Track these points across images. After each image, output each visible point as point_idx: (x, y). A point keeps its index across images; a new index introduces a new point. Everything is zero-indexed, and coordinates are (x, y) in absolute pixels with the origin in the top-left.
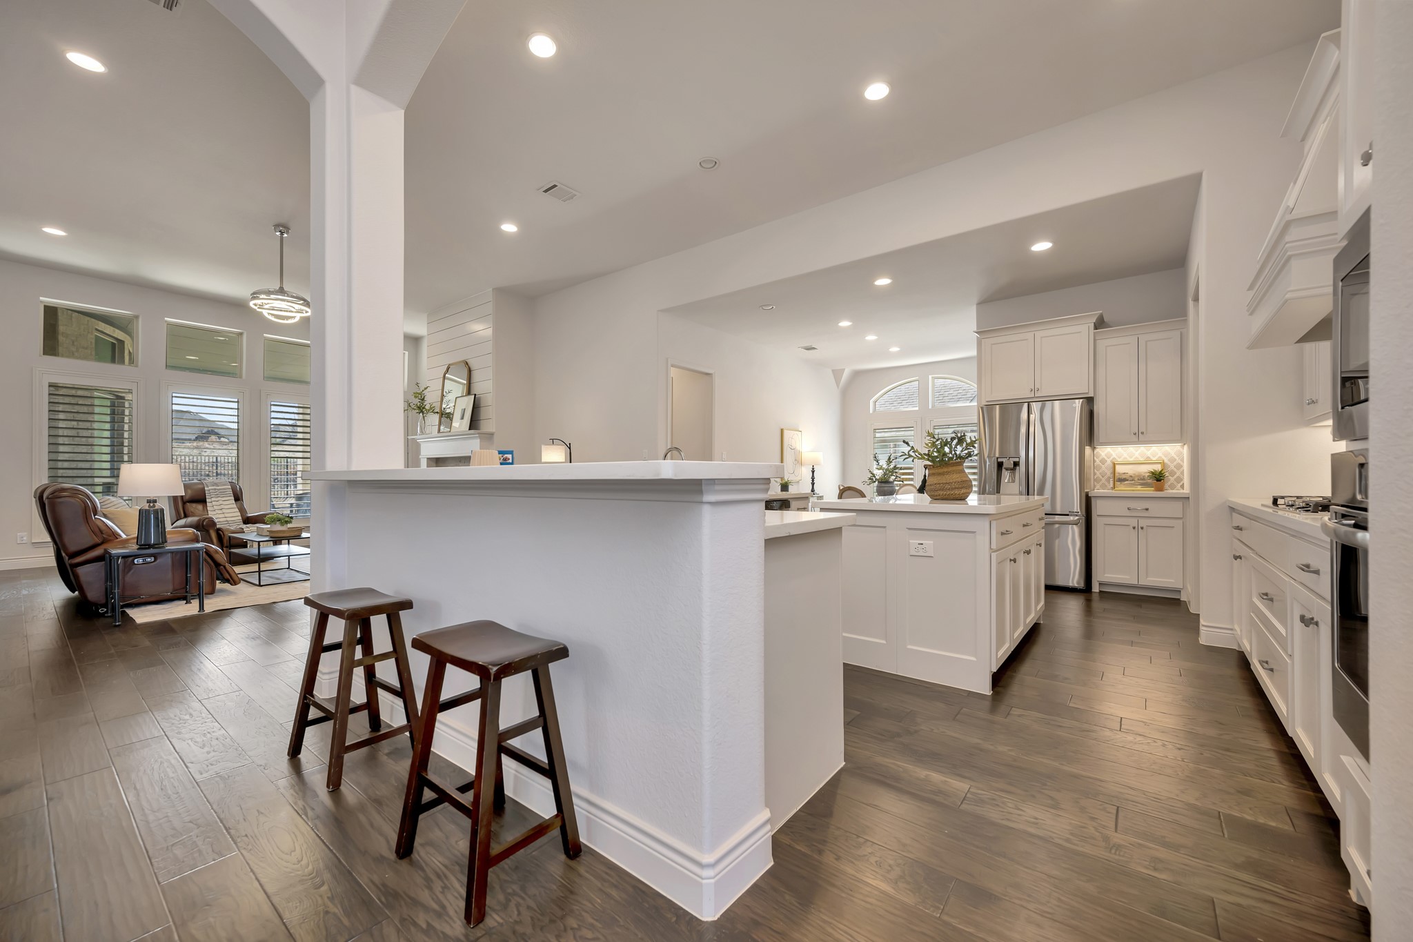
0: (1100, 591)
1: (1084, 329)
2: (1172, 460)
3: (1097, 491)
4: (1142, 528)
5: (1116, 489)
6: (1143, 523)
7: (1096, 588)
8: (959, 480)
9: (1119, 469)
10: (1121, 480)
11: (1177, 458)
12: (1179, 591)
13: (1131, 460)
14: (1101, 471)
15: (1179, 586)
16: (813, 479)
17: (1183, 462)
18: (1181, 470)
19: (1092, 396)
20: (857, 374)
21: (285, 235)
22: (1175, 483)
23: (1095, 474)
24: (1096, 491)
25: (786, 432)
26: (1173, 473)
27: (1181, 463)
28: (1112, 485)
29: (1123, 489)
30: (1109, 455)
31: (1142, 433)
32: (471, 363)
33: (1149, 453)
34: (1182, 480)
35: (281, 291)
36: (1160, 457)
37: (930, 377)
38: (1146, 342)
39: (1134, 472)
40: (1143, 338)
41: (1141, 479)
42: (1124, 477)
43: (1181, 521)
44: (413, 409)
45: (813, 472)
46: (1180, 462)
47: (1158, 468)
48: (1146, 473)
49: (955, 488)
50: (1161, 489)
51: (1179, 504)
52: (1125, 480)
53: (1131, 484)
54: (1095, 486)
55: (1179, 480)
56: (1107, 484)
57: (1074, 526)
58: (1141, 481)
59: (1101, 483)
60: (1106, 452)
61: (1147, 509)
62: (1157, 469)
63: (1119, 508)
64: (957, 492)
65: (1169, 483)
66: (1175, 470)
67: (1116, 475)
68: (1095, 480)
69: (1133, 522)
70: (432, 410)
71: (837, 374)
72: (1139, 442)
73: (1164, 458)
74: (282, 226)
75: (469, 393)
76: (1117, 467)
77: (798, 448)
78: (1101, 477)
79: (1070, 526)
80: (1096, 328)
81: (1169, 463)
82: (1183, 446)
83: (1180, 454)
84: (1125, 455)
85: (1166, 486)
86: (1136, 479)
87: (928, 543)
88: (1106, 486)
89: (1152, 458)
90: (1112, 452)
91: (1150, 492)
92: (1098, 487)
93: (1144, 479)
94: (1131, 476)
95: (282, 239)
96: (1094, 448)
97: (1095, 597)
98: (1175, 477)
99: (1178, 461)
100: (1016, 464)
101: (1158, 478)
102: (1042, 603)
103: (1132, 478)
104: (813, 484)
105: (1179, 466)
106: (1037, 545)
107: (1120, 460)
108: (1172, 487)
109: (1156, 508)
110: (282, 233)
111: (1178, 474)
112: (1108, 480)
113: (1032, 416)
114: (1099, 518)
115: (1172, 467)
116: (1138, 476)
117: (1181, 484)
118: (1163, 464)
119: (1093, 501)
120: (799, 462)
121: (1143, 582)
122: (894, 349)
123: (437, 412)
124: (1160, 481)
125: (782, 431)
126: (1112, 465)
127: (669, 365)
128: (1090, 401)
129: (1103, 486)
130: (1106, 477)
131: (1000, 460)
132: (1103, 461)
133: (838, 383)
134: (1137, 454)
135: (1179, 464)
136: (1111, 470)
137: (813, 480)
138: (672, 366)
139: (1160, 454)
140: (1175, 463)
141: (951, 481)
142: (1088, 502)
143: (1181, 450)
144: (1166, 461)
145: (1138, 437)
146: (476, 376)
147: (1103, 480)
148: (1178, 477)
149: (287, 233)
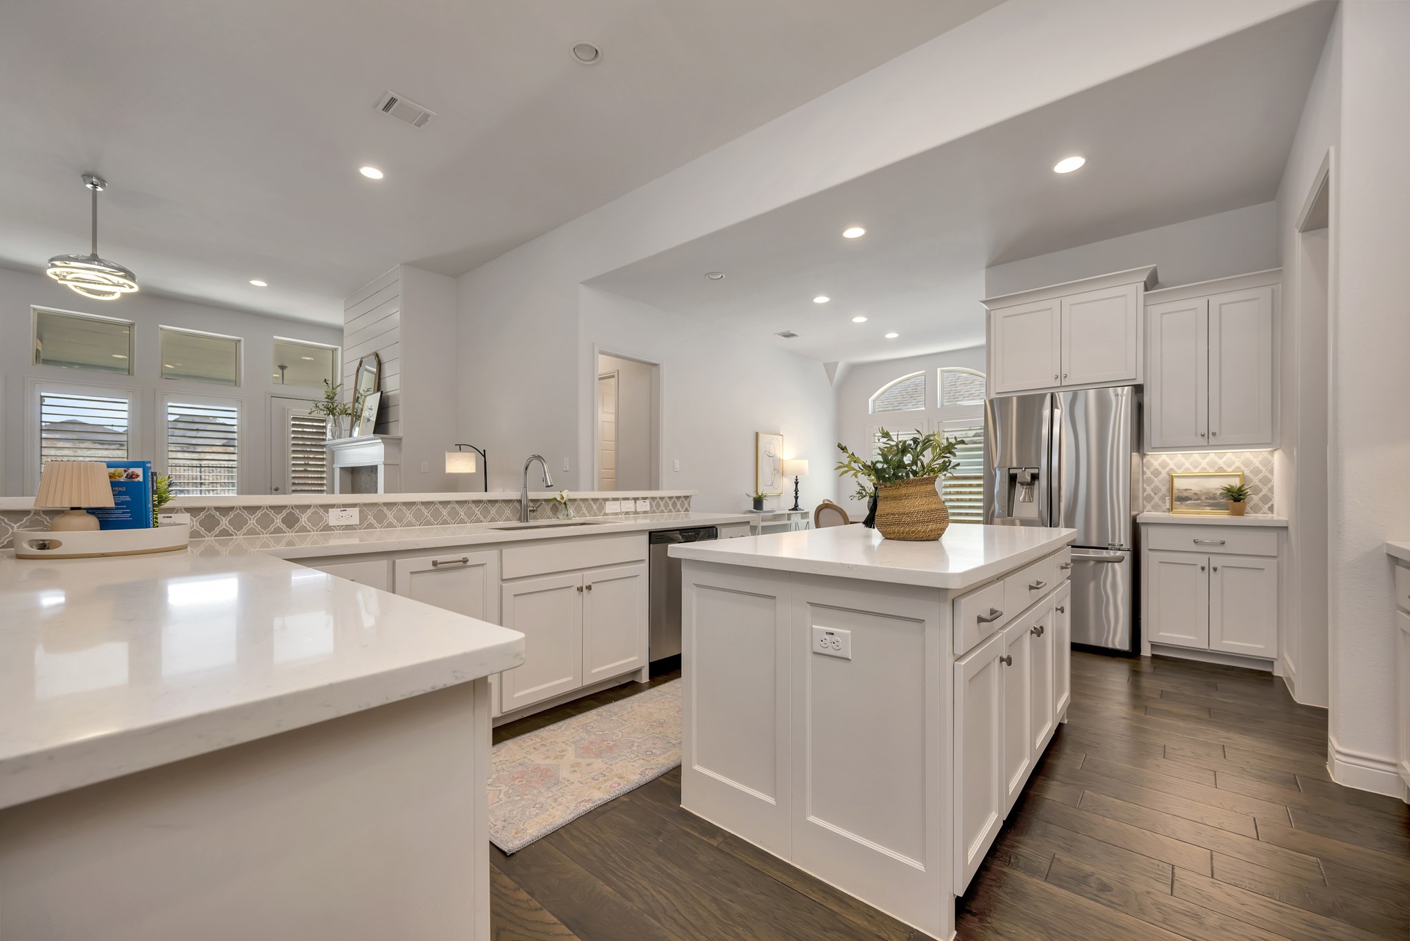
0: (1153, 655)
1: (1133, 289)
2: (1256, 471)
3: (1146, 515)
4: (1215, 569)
5: (1174, 510)
6: (1216, 561)
7: (1146, 651)
8: (925, 508)
9: (1180, 484)
10: (1182, 499)
11: (1263, 469)
12: (1271, 663)
13: (1196, 471)
14: (1152, 486)
15: (1270, 653)
16: (796, 491)
17: (1272, 474)
18: (1269, 485)
19: (1141, 382)
20: (854, 369)
21: (99, 189)
22: (1261, 504)
23: (1144, 490)
24: (1145, 513)
25: (761, 436)
26: (1257, 490)
27: (1270, 476)
28: (1168, 505)
29: (1184, 514)
30: (1164, 465)
31: (1214, 434)
32: (381, 354)
33: (1221, 462)
34: (1270, 500)
35: (94, 258)
36: (1238, 467)
37: (938, 369)
38: (1221, 305)
39: (1200, 488)
40: (1215, 301)
41: (1211, 498)
42: (1185, 494)
43: (1275, 561)
44: (322, 410)
45: (797, 483)
46: (1267, 474)
47: (1236, 483)
48: (1218, 489)
49: (919, 522)
50: (1240, 513)
51: (1273, 536)
52: (1187, 499)
53: (1197, 505)
54: (1144, 507)
55: (1266, 499)
56: (1160, 503)
57: (1116, 564)
58: (1211, 501)
59: (1152, 503)
60: (1160, 461)
61: (1223, 543)
62: (1234, 484)
63: (1183, 539)
64: (920, 528)
65: (1252, 504)
66: (1260, 485)
67: (1175, 491)
68: (1144, 498)
69: (1202, 560)
70: (344, 412)
71: (830, 368)
72: (1209, 446)
73: (1243, 468)
74: (98, 178)
75: (378, 390)
76: (1176, 481)
77: (780, 455)
78: (1153, 494)
79: (1110, 564)
80: (1146, 289)
81: (1251, 476)
82: (1272, 452)
83: (1268, 464)
84: (1187, 465)
85: (1248, 508)
86: (1203, 498)
87: (843, 632)
88: (1160, 506)
89: (1226, 468)
90: (1168, 461)
91: (1222, 516)
92: (1149, 507)
93: (1214, 498)
94: (1196, 494)
95: (95, 193)
96: (1143, 455)
97: (1146, 666)
98: (1261, 495)
99: (1265, 472)
100: (1035, 477)
101: (1236, 497)
102: (1066, 695)
103: (1197, 496)
104: (796, 498)
105: (1266, 481)
106: (1057, 609)
107: (1179, 472)
108: (1256, 509)
109: (1236, 541)
110: (95, 186)
111: (1265, 491)
112: (1163, 499)
113: (1057, 412)
114: (1151, 553)
115: (1256, 481)
116: (1206, 494)
117: (1269, 505)
118: (1243, 477)
119: (1143, 530)
120: (779, 471)
121: (1214, 647)
122: (892, 335)
123: (350, 414)
124: (1239, 501)
125: (757, 434)
126: (1168, 477)
127: (597, 350)
128: (1138, 389)
129: (1156, 508)
130: (1160, 494)
131: (1012, 471)
132: (1156, 473)
133: (831, 378)
134: (1204, 463)
135: (1265, 477)
136: (1167, 486)
137: (796, 494)
138: (602, 353)
139: (1238, 464)
140: (1260, 476)
141: (912, 510)
142: (1136, 530)
143: (1270, 457)
144: (1247, 472)
145: (1208, 439)
146: (388, 370)
147: (1156, 498)
148: (1265, 496)
149: (103, 186)
